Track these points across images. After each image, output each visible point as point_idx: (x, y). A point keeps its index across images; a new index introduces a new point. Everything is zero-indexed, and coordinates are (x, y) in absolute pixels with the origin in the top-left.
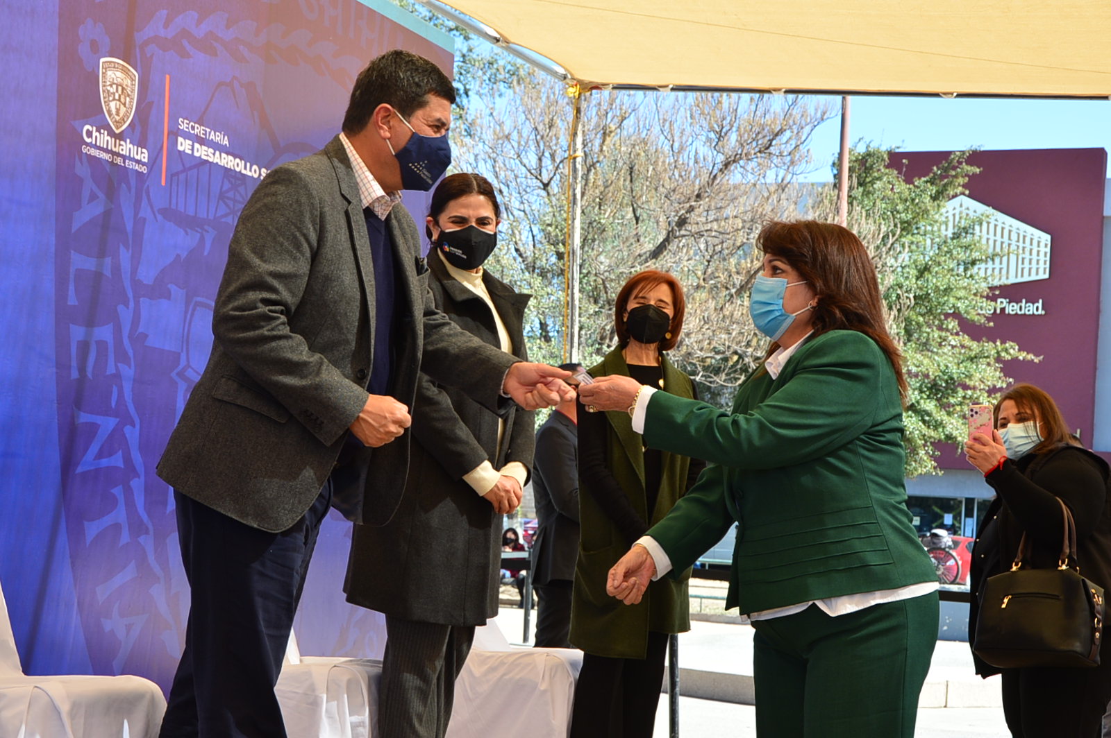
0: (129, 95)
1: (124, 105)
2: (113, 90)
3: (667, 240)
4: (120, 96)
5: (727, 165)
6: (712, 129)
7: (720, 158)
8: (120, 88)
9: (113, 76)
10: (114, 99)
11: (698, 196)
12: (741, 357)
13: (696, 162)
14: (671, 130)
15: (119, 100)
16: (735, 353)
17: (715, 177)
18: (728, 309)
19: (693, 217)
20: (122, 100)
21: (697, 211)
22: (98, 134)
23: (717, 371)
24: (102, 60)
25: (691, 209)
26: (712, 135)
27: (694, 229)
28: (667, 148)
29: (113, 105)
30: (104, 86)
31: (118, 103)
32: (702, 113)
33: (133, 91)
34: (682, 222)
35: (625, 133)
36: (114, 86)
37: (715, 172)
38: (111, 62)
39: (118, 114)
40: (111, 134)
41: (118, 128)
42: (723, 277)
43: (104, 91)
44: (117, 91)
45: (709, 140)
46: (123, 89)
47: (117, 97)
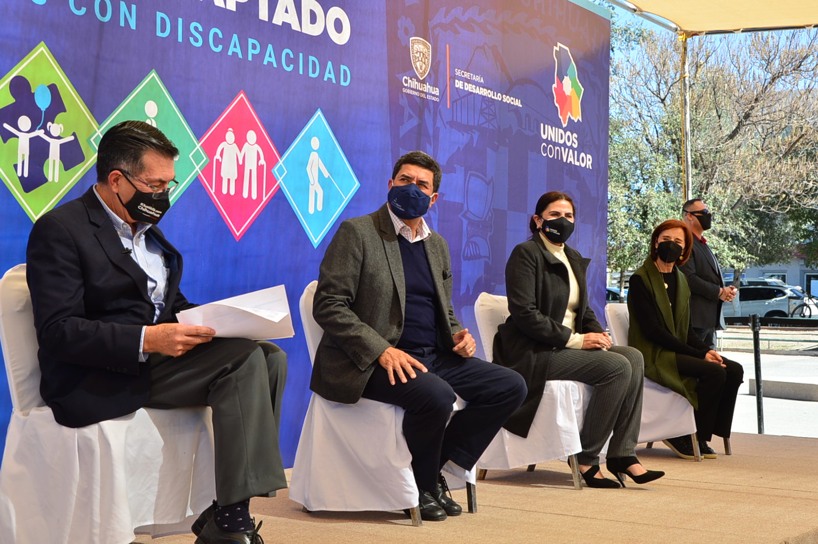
0: (426, 58)
1: (425, 63)
2: (418, 55)
3: (738, 128)
4: (422, 59)
5: (773, 79)
6: (763, 59)
7: (769, 76)
8: (422, 54)
9: (417, 47)
10: (419, 61)
11: (756, 100)
12: (787, 195)
13: (754, 79)
14: (738, 62)
15: (422, 61)
16: (784, 193)
17: (766, 87)
18: (778, 167)
19: (753, 113)
20: (423, 61)
21: (756, 108)
22: (411, 81)
23: (773, 205)
24: (411, 39)
25: (753, 108)
26: (763, 62)
27: (755, 119)
28: (735, 72)
29: (418, 64)
30: (413, 53)
31: (421, 62)
32: (757, 50)
33: (429, 54)
34: (747, 116)
35: (709, 65)
36: (418, 53)
37: (766, 84)
38: (415, 40)
39: (421, 69)
40: (418, 80)
41: (422, 77)
42: (774, 148)
43: (413, 57)
44: (420, 56)
45: (761, 65)
46: (423, 54)
47: (420, 59)
